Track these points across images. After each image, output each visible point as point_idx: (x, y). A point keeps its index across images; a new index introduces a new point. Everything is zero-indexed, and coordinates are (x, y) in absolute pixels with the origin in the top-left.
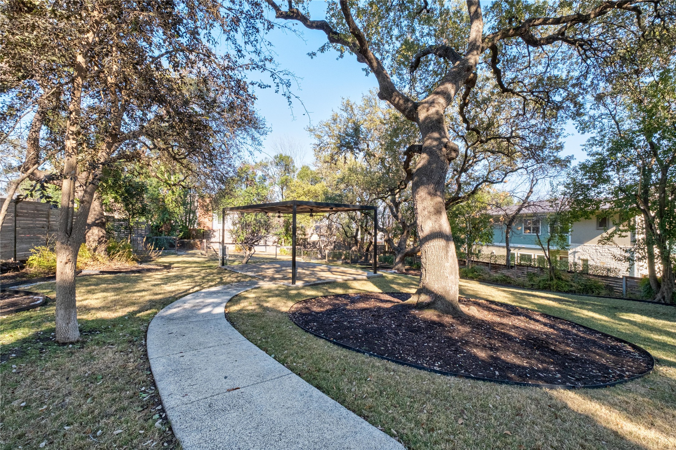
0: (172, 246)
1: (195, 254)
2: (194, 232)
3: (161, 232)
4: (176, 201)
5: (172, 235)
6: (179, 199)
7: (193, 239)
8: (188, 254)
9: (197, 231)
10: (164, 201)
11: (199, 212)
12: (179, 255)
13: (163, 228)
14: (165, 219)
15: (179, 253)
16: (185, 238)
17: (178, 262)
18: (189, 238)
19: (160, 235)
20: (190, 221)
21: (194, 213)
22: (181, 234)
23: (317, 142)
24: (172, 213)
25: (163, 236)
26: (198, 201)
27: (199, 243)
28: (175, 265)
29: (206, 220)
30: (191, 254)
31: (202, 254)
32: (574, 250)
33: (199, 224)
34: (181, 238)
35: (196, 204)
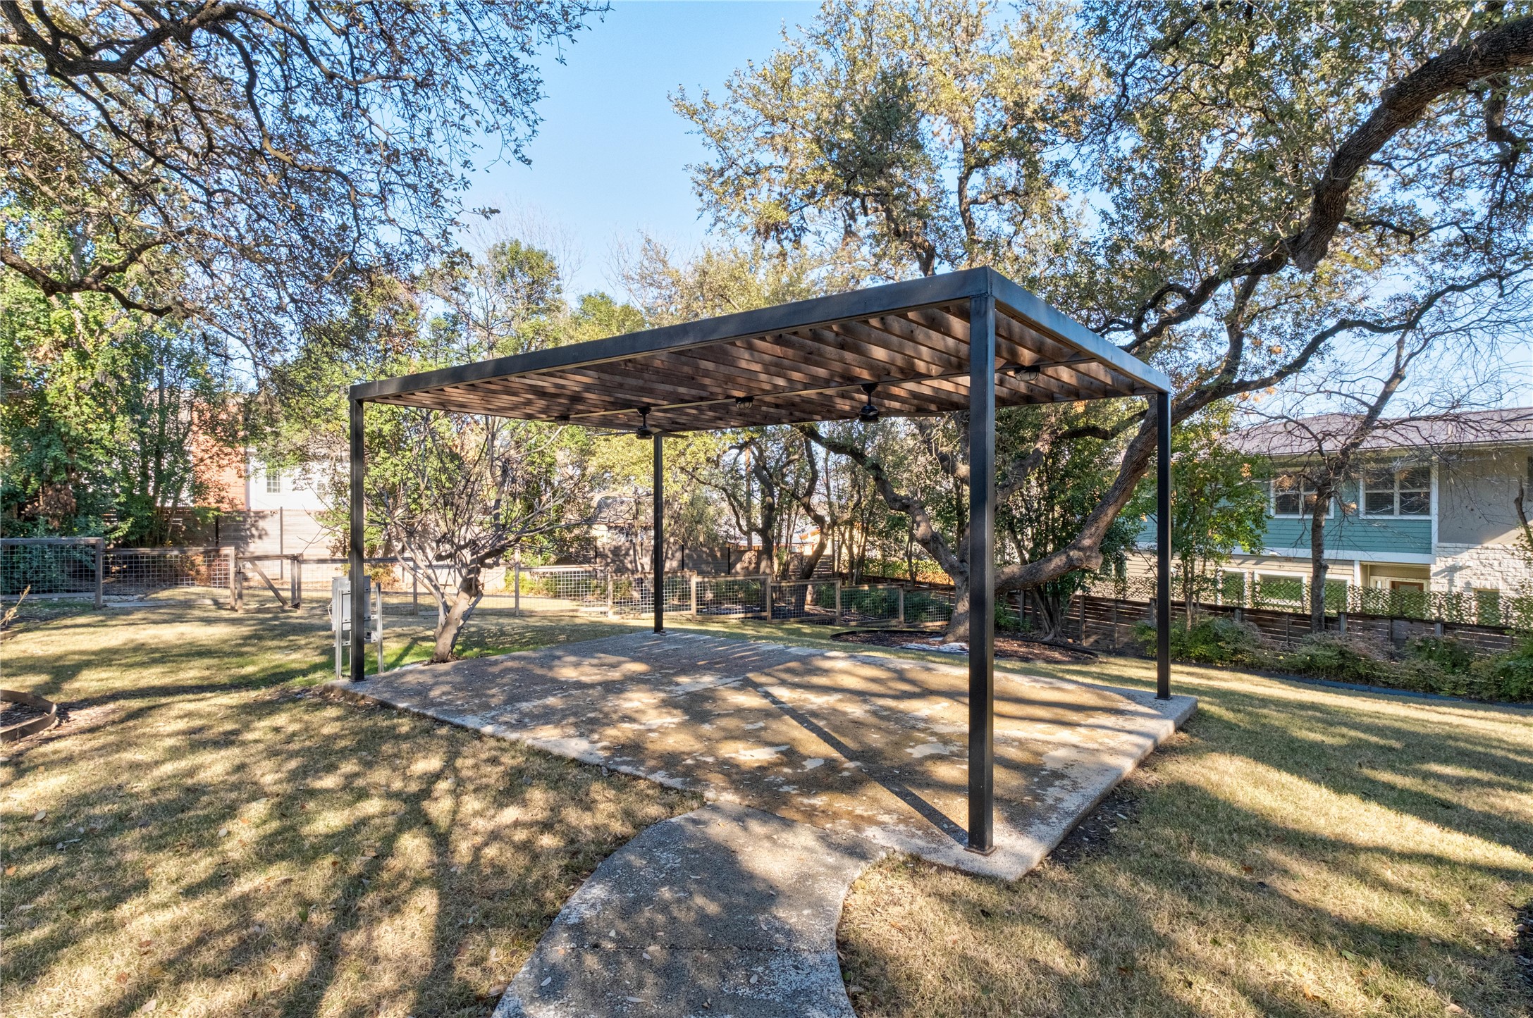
0: (83, 574)
1: (188, 604)
2: (179, 521)
3: (32, 519)
4: (99, 394)
5: (85, 529)
6: (112, 384)
7: (177, 544)
8: (157, 605)
9: (190, 516)
10: (41, 396)
11: (199, 445)
12: (115, 614)
13: (41, 504)
14: (48, 465)
15: (114, 602)
16: (141, 542)
17: (105, 658)
18: (158, 541)
19: (29, 534)
20: (161, 477)
21: (178, 449)
22: (125, 526)
23: (713, 159)
24: (79, 441)
25: (40, 535)
26: (191, 405)
27: (199, 560)
28: (89, 681)
29: (228, 476)
30: (168, 604)
31: (218, 605)
32: (1450, 562)
33: (199, 489)
34: (126, 543)
35: (184, 415)
